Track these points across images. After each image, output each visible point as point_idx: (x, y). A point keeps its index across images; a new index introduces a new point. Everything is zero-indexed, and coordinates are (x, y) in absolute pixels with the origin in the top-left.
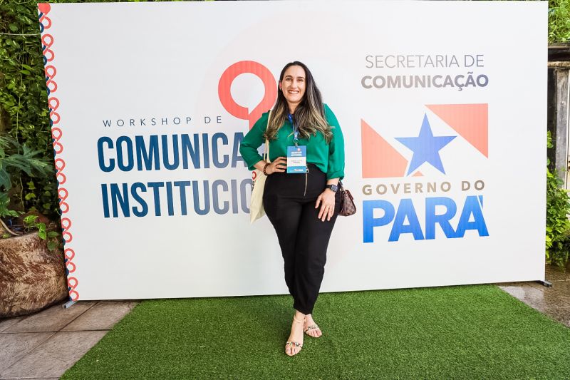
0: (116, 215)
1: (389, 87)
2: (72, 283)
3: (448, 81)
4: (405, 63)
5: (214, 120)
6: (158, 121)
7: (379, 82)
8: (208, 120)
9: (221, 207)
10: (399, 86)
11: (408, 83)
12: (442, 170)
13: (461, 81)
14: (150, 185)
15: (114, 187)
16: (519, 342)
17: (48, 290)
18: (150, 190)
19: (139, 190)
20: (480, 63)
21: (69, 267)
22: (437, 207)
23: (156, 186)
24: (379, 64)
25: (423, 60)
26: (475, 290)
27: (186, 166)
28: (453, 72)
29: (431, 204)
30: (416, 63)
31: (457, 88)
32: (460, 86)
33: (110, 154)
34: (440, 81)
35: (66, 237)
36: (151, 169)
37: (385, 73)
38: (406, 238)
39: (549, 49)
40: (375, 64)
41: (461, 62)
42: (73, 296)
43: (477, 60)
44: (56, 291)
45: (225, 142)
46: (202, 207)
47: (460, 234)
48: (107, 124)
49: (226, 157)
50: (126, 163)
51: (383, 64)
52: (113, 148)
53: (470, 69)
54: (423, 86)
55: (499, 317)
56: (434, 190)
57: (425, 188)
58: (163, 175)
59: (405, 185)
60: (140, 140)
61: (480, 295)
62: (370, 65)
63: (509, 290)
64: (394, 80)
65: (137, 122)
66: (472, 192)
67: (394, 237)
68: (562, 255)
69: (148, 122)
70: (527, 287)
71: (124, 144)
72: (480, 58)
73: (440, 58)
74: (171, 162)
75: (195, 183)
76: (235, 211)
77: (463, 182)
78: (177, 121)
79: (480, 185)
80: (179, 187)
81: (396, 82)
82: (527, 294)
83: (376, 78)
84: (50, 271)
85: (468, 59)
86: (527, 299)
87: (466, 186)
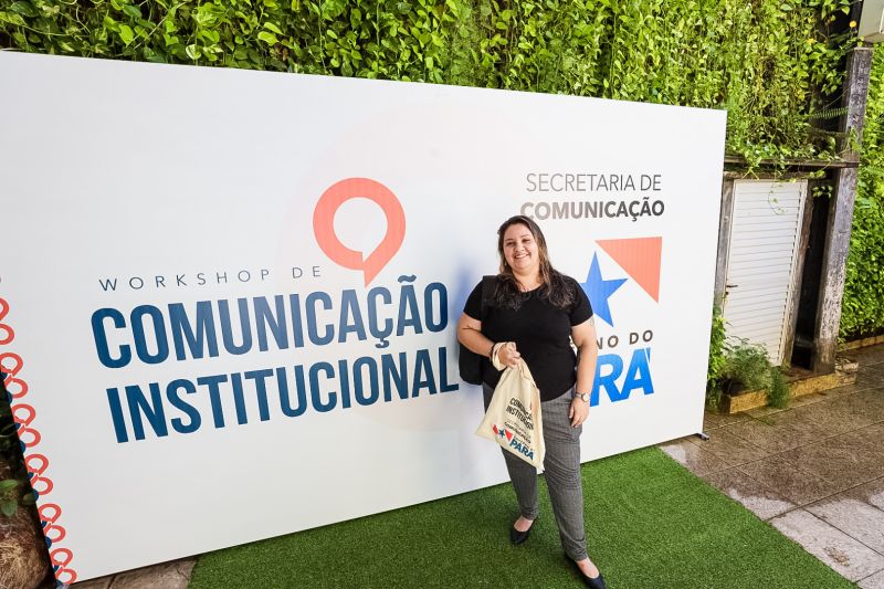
0: (140, 435)
1: (554, 217)
2: (59, 558)
3: (623, 210)
4: (574, 184)
5: (308, 272)
6: (211, 278)
7: (543, 211)
8: (297, 273)
9: (325, 401)
10: (567, 217)
11: (577, 212)
12: (610, 323)
13: (637, 209)
14: (202, 381)
15: (134, 393)
16: (693, 530)
17: (12, 583)
18: (204, 390)
19: (181, 392)
20: (657, 186)
21: (51, 534)
22: (602, 367)
23: (213, 382)
24: (543, 186)
25: (596, 180)
26: (639, 458)
27: (264, 347)
28: (628, 196)
30: (587, 186)
31: (631, 218)
32: (635, 215)
33: (118, 337)
34: (613, 209)
35: (38, 486)
36: (201, 356)
37: (550, 198)
39: (725, 163)
41: (637, 185)
42: (64, 578)
43: (654, 182)
44: (26, 577)
45: (328, 305)
46: (294, 405)
47: (625, 395)
48: (108, 285)
49: (330, 328)
50: (153, 350)
51: (548, 186)
52: (124, 326)
53: (646, 194)
54: (595, 216)
55: (668, 497)
58: (225, 364)
60: (177, 311)
61: (644, 466)
62: (532, 187)
63: (671, 451)
64: (561, 207)
65: (170, 281)
66: (641, 345)
68: (716, 395)
69: (190, 279)
71: (147, 320)
72: (657, 179)
73: (614, 179)
75: (281, 372)
76: (347, 404)
77: (632, 334)
78: (244, 276)
79: (648, 336)
80: (254, 380)
81: (563, 211)
82: (688, 456)
83: (539, 206)
84: (12, 550)
85: (646, 180)
86: (689, 462)
87: (634, 338)
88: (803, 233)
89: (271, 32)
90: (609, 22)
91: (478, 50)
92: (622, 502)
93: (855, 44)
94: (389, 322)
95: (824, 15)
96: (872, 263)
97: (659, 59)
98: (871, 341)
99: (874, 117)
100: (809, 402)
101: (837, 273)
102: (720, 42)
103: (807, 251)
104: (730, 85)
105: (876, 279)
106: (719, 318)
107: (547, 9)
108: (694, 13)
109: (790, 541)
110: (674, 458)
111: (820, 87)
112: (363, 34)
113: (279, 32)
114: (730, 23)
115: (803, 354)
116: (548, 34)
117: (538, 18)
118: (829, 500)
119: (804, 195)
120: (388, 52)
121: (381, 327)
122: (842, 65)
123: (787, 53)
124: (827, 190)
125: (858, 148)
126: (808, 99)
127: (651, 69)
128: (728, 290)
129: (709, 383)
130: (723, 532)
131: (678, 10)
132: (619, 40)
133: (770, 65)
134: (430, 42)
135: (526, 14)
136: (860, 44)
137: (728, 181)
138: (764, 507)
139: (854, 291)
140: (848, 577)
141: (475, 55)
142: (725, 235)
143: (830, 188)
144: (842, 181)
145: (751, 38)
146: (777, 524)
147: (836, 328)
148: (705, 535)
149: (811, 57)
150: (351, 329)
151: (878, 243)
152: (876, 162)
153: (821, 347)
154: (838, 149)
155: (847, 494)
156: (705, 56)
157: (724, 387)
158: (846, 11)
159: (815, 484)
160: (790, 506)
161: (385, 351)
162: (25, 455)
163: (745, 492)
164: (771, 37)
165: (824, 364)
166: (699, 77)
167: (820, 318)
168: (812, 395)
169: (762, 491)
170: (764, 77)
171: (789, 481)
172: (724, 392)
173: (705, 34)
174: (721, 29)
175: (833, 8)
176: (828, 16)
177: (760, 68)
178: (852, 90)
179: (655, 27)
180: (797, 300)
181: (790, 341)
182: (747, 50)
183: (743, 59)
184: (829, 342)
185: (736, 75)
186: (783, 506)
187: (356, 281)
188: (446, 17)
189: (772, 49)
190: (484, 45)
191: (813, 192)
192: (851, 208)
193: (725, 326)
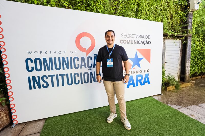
0: (35, 88)
1: (127, 43)
2: (14, 117)
3: (142, 43)
4: (131, 36)
5: (74, 52)
6: (52, 52)
7: (125, 42)
8: (72, 52)
9: (77, 82)
10: (130, 43)
11: (132, 42)
12: (140, 67)
13: (145, 42)
14: (49, 76)
15: (34, 78)
16: (160, 111)
17: (3, 122)
18: (50, 78)
19: (45, 78)
20: (149, 38)
21: (13, 111)
22: (139, 77)
23: (52, 76)
24: (125, 36)
25: (136, 36)
26: (147, 99)
27: (64, 69)
28: (143, 40)
29: (137, 76)
30: (134, 37)
31: (144, 44)
33: (31, 65)
34: (140, 42)
35: (11, 99)
36: (49, 70)
37: (126, 39)
38: (131, 86)
39: (163, 35)
40: (124, 37)
42: (15, 122)
43: (148, 37)
44: (6, 122)
45: (78, 60)
46: (70, 83)
47: (144, 84)
48: (30, 53)
49: (78, 65)
50: (39, 68)
51: (126, 36)
52: (33, 62)
53: (147, 39)
54: (136, 43)
55: (154, 106)
56: (138, 73)
57: (136, 72)
58: (55, 72)
59: (131, 72)
60: (45, 59)
63: (154, 97)
66: (147, 73)
67: (128, 87)
68: (164, 87)
69: (48, 52)
70: (158, 96)
71: (38, 61)
72: (149, 36)
73: (140, 36)
74: (58, 67)
75: (67, 75)
76: (82, 83)
77: (145, 70)
78: (60, 52)
79: (148, 71)
80: (61, 76)
81: (129, 42)
82: (158, 98)
83: (124, 40)
84: (3, 114)
85: (146, 36)
86: (159, 99)
87: (145, 71)
88: (181, 52)
89: (66, 3)
90: (138, 5)
91: (110, 9)
92: (144, 107)
93: (189, 12)
94: (92, 64)
95: (182, 6)
96: (196, 59)
97: (148, 13)
98: (197, 77)
99: (194, 28)
100: (184, 88)
101: (189, 60)
102: (161, 10)
103: (182, 55)
104: (164, 19)
105: (197, 63)
106: (164, 69)
107: (125, 2)
108: (155, 4)
109: (182, 113)
110: (155, 98)
111: (182, 21)
112: (86, 5)
113: (68, 4)
114: (163, 6)
115: (183, 78)
116: (125, 6)
117: (123, 3)
118: (190, 105)
119: (181, 43)
120: (91, 9)
121: (90, 65)
122: (187, 16)
123: (175, 13)
124: (185, 42)
125: (191, 33)
126: (180, 23)
127: (147, 15)
128: (165, 63)
129: (162, 84)
130: (167, 112)
131: (152, 4)
132: (140, 8)
133: (172, 16)
134: (100, 7)
135: (120, 2)
136: (190, 12)
137: (164, 39)
138: (176, 107)
139: (192, 65)
140: (195, 119)
141: (110, 10)
142: (164, 51)
143: (186, 42)
144: (188, 40)
145: (167, 10)
146: (179, 110)
147: (189, 73)
148: (163, 112)
149: (180, 14)
150: (83, 66)
151: (197, 55)
152: (195, 37)
153: (186, 77)
154: (187, 33)
155: (194, 104)
156: (158, 13)
157: (165, 85)
158: (187, 5)
159: (187, 103)
160: (181, 107)
161: (91, 71)
162: (8, 91)
163: (171, 104)
164: (172, 10)
165: (187, 80)
166: (157, 17)
167: (186, 70)
168: (185, 87)
169: (175, 104)
170: (171, 18)
171: (181, 102)
172: (166, 86)
173: (158, 9)
174: (161, 8)
175: (184, 4)
176: (183, 6)
177: (170, 16)
178: (189, 21)
179: (147, 6)
180: (181, 66)
181: (179, 76)
182: (167, 12)
183: (166, 14)
184: (188, 75)
185: (165, 17)
186: (180, 107)
187: (84, 55)
188: (103, 2)
189: (172, 12)
190: (111, 8)
191: (182, 43)
192: (191, 46)
193: (165, 71)
